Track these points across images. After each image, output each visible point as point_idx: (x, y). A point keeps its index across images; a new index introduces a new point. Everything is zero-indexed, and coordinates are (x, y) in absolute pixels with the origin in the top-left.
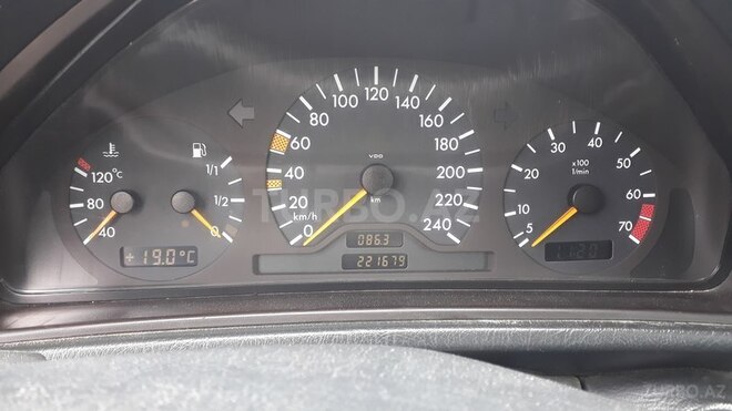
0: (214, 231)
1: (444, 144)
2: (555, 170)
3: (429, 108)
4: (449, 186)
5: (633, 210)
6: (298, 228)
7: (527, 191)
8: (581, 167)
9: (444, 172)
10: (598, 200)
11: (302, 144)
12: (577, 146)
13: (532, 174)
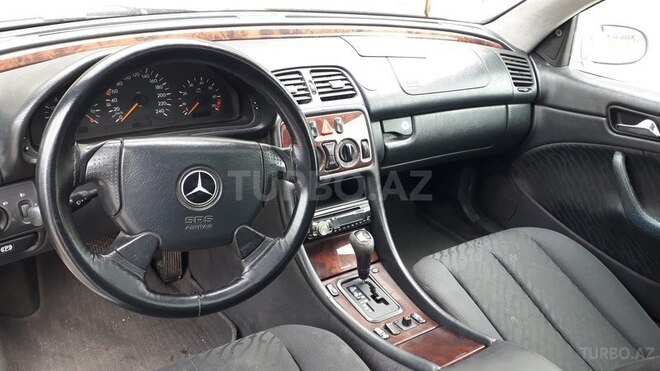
0: (92, 120)
1: (158, 87)
2: (191, 91)
3: (152, 77)
4: (162, 99)
5: (215, 101)
6: (117, 117)
7: (185, 99)
8: (199, 91)
9: (159, 95)
10: (205, 99)
11: (116, 91)
12: (196, 84)
13: (185, 93)
